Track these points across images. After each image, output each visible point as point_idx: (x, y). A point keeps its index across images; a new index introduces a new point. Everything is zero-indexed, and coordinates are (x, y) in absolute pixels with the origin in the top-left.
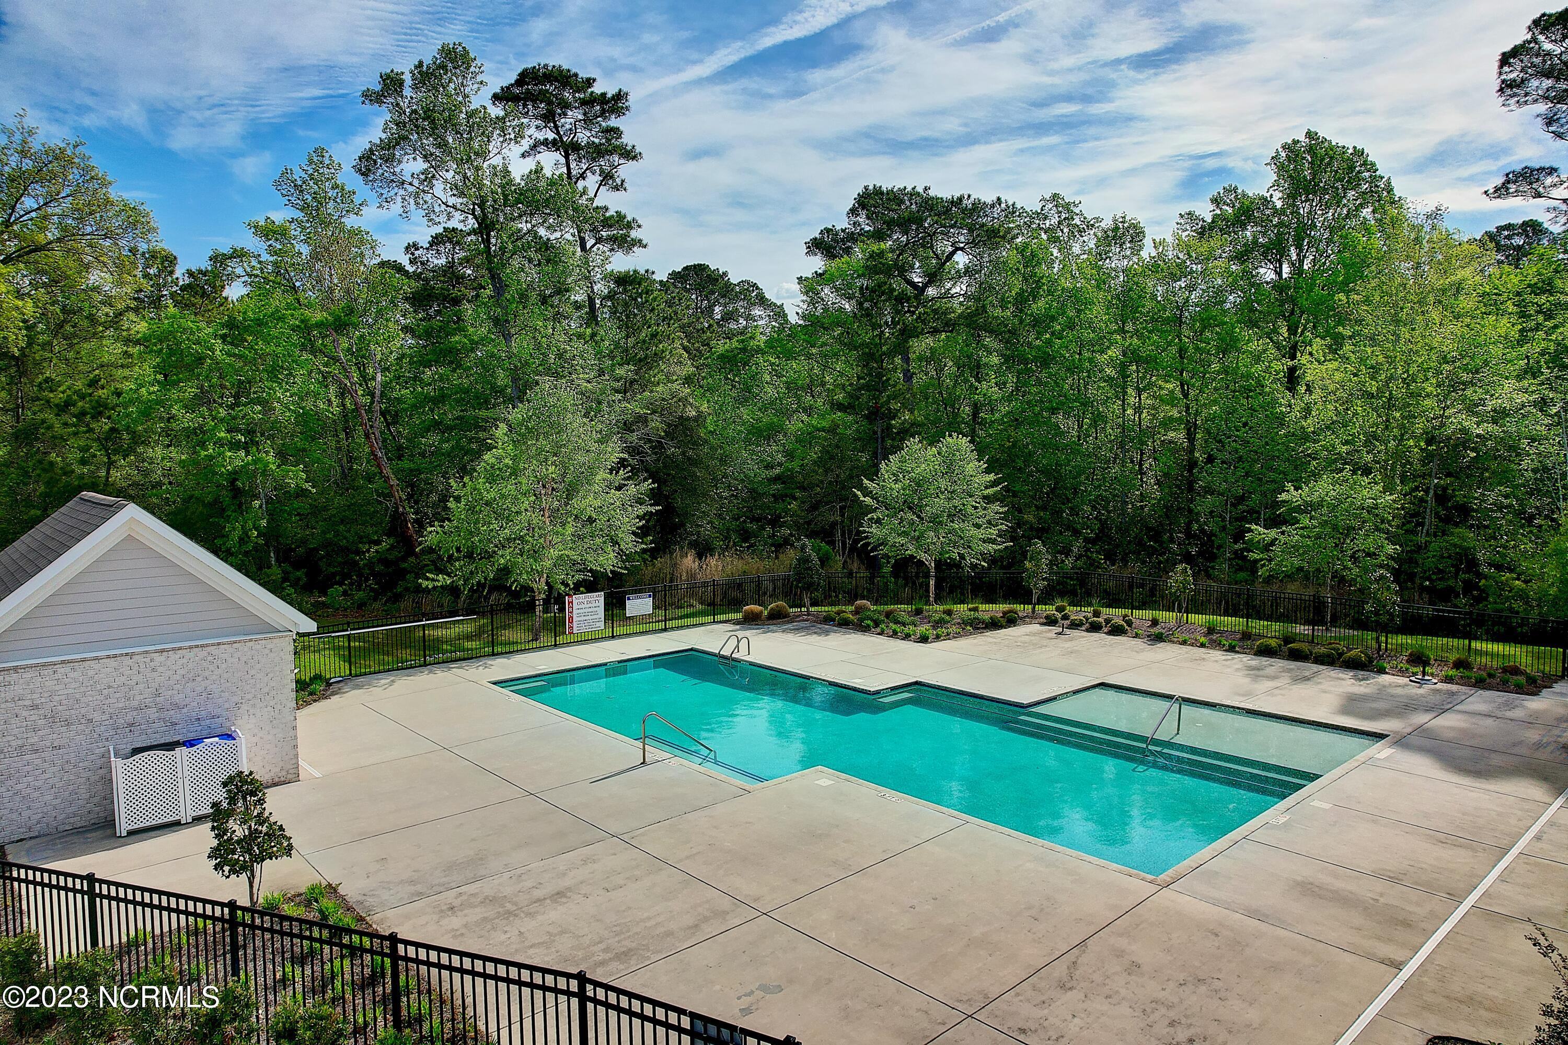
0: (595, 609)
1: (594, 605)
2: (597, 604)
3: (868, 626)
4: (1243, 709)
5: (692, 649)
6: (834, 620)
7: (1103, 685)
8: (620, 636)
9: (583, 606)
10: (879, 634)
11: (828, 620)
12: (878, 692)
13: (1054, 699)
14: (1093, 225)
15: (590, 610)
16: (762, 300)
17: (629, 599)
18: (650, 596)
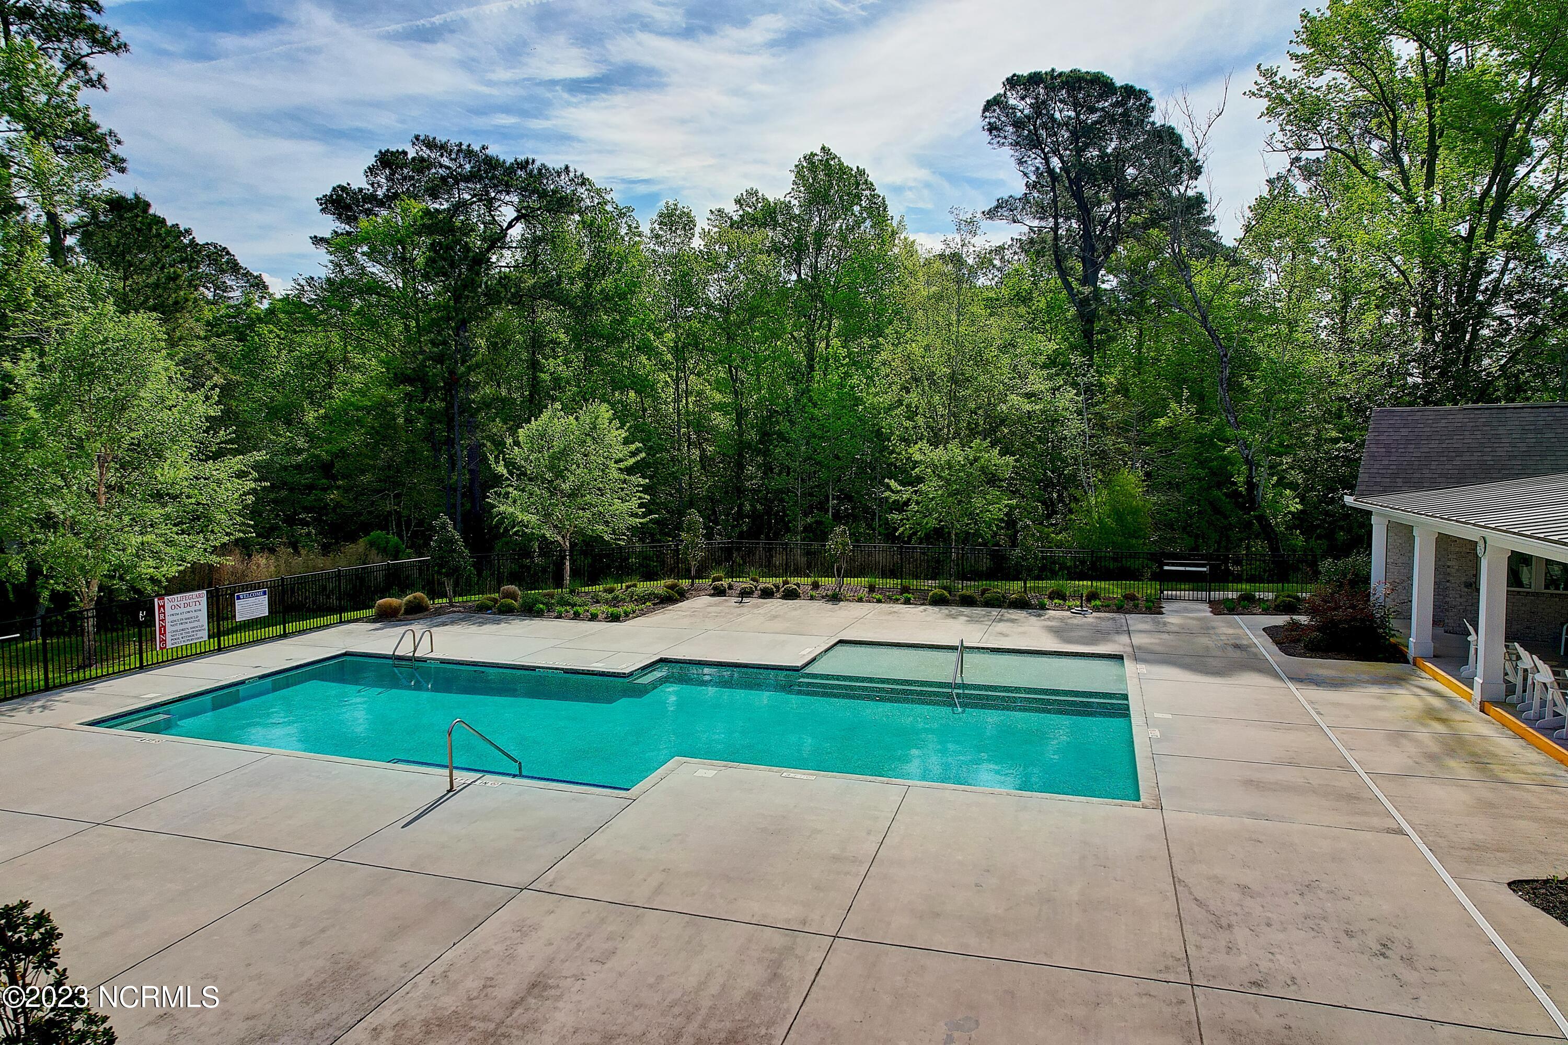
0: (195, 614)
1: (193, 609)
2: (198, 607)
3: (542, 610)
4: (988, 648)
5: (346, 654)
6: (489, 608)
7: (841, 642)
8: (228, 649)
9: (178, 611)
10: (556, 618)
11: (482, 609)
12: (631, 674)
13: (814, 660)
14: (625, 214)
15: (188, 615)
16: (234, 267)
17: (239, 598)
18: (265, 593)
